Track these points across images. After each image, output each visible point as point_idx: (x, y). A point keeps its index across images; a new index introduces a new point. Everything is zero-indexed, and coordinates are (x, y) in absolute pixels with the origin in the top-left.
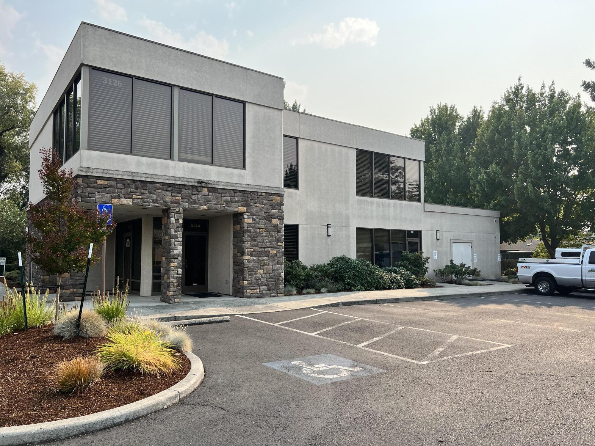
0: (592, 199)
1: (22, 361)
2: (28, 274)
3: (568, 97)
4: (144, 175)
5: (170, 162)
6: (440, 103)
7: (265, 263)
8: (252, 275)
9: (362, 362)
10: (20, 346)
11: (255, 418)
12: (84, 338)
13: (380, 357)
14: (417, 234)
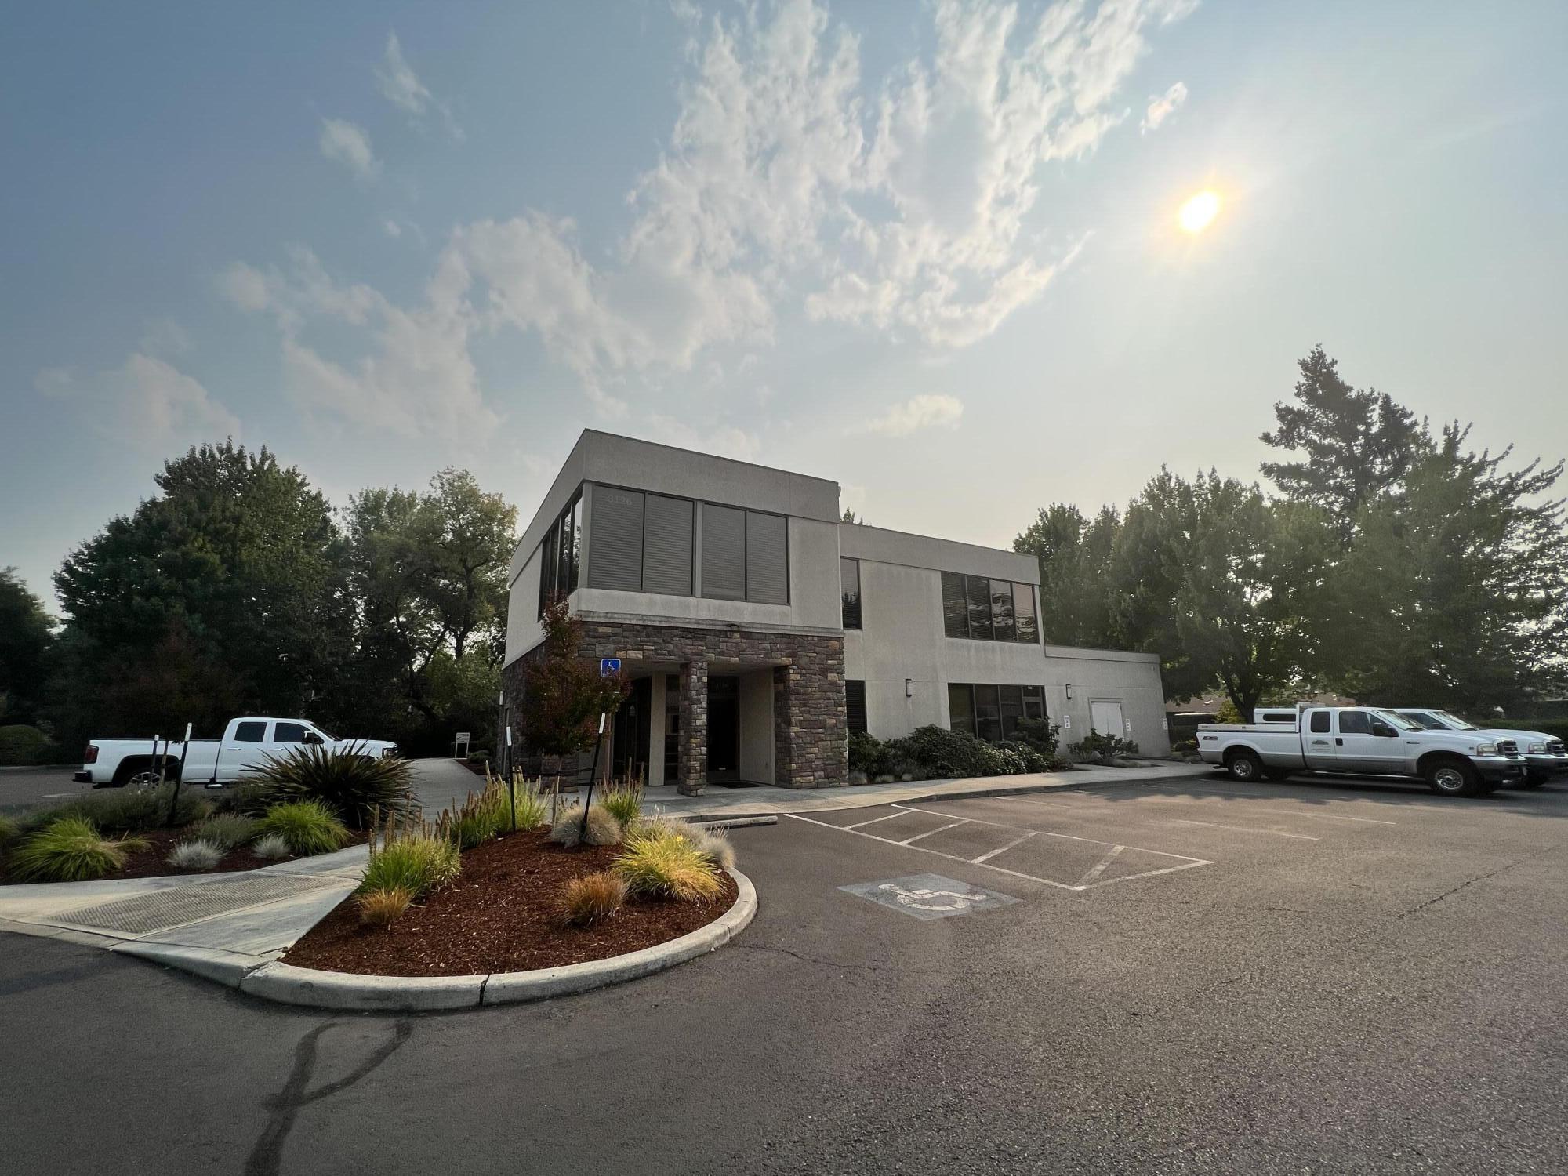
0: (1301, 633)
1: (517, 877)
2: (500, 755)
3: (1239, 487)
4: (658, 619)
5: (691, 599)
6: (1054, 504)
7: (820, 737)
8: (802, 755)
9: (984, 887)
10: (511, 856)
11: (843, 970)
12: (592, 846)
13: (1009, 879)
14: (1038, 691)
